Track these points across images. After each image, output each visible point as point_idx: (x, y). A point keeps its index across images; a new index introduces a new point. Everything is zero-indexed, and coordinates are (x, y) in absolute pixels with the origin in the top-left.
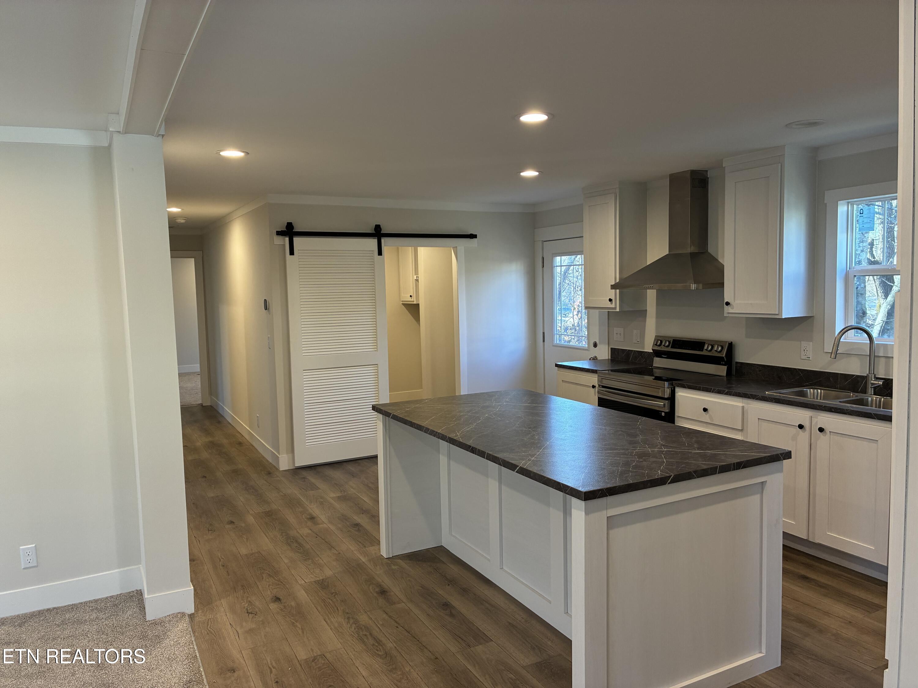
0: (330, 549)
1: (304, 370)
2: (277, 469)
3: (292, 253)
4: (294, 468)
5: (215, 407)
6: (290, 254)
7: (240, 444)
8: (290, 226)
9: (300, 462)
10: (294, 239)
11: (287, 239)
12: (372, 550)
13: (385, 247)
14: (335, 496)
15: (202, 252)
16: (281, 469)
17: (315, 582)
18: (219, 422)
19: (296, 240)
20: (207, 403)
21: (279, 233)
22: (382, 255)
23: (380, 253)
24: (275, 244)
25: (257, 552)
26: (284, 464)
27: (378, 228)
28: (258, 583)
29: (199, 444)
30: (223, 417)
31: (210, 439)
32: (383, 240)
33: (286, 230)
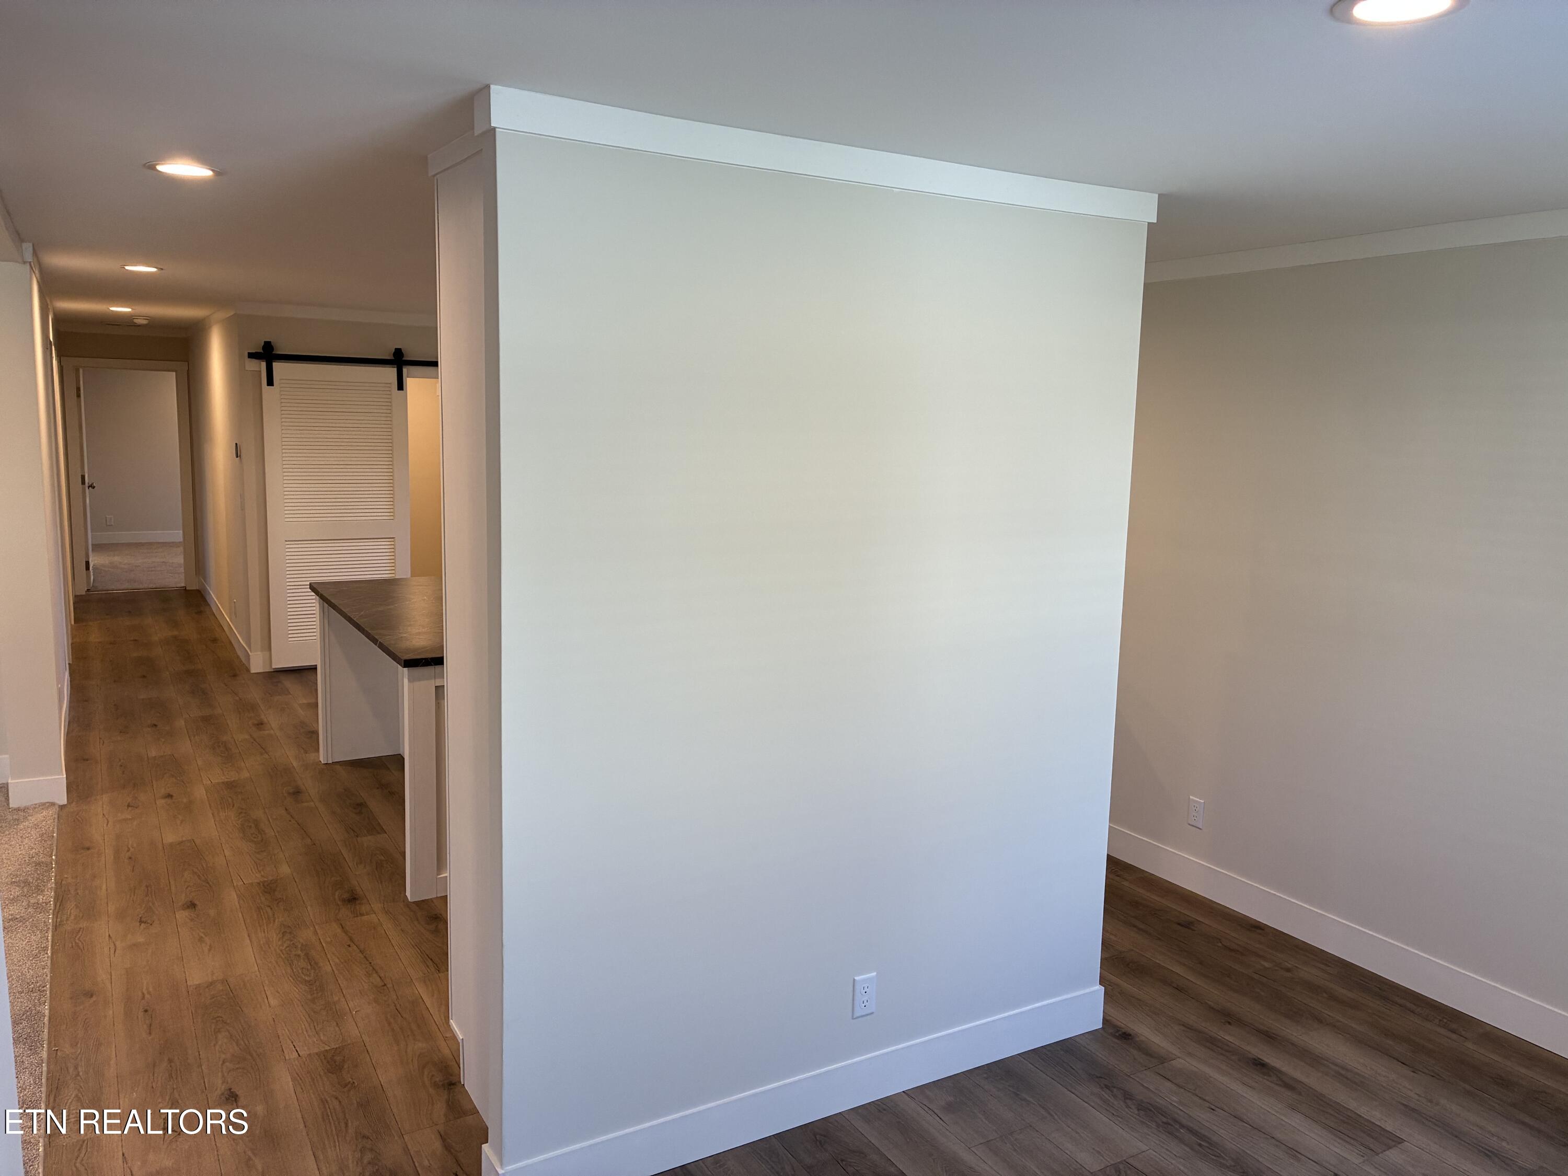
0: (262, 754)
1: (286, 541)
2: (248, 670)
3: (270, 382)
4: (272, 670)
5: (202, 592)
6: (268, 385)
7: (215, 640)
8: (268, 346)
9: (278, 664)
10: (274, 364)
11: (264, 364)
12: (312, 756)
13: (408, 379)
14: (305, 701)
15: (187, 363)
16: (253, 671)
17: (223, 783)
18: (200, 613)
19: (277, 366)
20: (193, 587)
21: (252, 356)
22: (403, 390)
23: (401, 386)
24: (246, 369)
25: (170, 755)
26: (257, 664)
27: (398, 353)
28: (154, 782)
29: (155, 638)
30: (209, 605)
31: (176, 633)
32: (405, 370)
33: (262, 351)
